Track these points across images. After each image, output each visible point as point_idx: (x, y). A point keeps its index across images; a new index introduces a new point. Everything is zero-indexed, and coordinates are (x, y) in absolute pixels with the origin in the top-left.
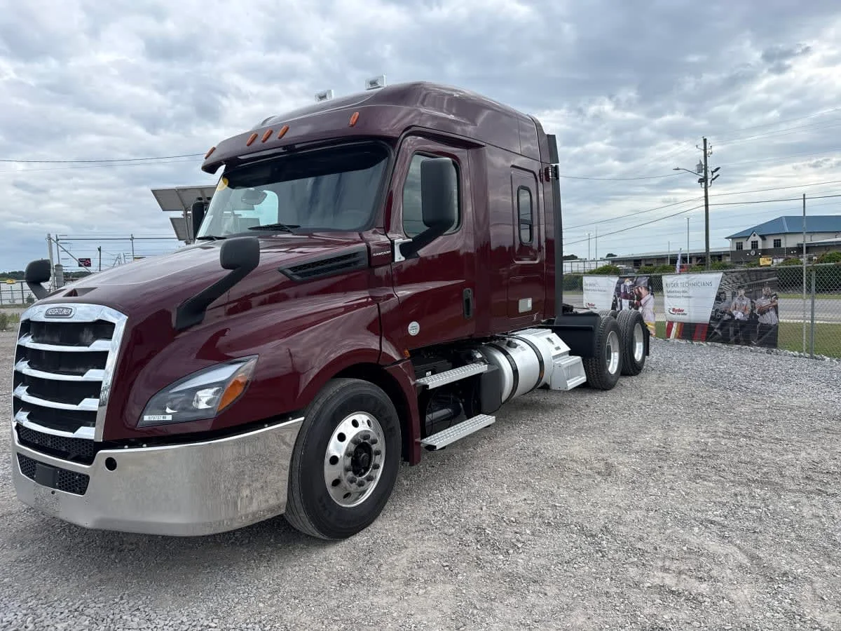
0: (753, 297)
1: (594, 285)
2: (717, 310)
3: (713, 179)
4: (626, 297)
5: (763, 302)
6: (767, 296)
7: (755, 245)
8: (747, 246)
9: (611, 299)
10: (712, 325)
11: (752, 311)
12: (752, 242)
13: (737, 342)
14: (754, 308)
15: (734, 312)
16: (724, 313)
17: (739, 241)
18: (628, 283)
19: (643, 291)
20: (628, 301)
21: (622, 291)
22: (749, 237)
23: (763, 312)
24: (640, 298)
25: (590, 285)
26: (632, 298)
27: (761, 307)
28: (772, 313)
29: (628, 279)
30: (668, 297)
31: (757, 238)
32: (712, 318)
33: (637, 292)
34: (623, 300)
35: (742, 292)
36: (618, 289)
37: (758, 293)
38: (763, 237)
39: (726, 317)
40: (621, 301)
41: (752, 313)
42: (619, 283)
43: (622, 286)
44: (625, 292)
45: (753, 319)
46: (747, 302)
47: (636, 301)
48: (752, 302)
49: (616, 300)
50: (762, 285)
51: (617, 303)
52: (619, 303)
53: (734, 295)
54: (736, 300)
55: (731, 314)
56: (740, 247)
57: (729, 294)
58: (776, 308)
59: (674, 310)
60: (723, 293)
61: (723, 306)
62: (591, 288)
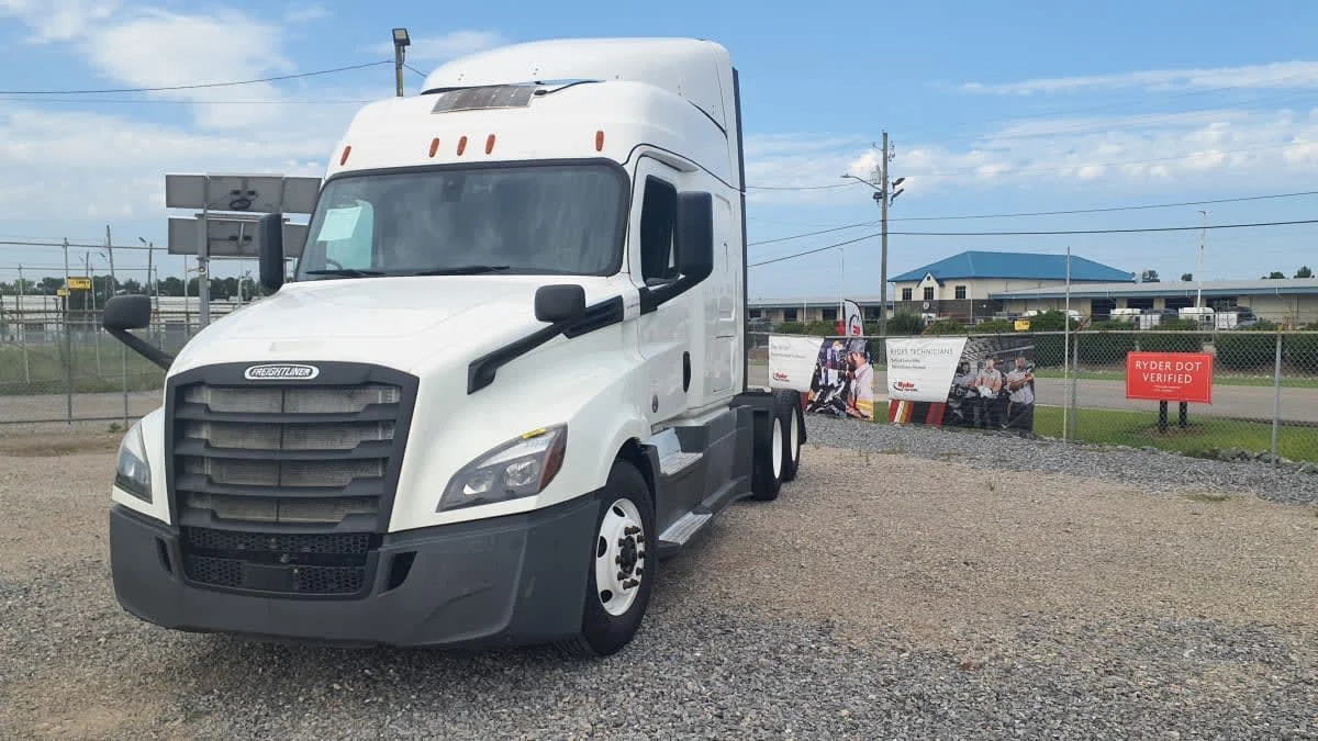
0: (1004, 370)
1: (787, 348)
2: (957, 386)
3: (895, 196)
4: (834, 367)
5: (1015, 376)
6: (1021, 369)
7: (929, 293)
8: (918, 294)
9: (812, 369)
10: (951, 404)
11: (1002, 386)
12: (925, 289)
13: (983, 426)
14: (1004, 383)
15: (980, 388)
16: (967, 389)
17: (907, 286)
18: (838, 347)
19: (858, 359)
20: (836, 372)
21: (829, 358)
22: (921, 281)
23: (1015, 388)
24: (853, 368)
25: (781, 348)
26: (842, 367)
27: (1013, 382)
28: (1027, 389)
29: (837, 342)
30: (894, 367)
31: (933, 283)
32: (950, 395)
33: (850, 361)
34: (830, 371)
35: (991, 362)
36: (822, 355)
37: (1011, 366)
38: (941, 282)
39: (970, 394)
40: (826, 371)
41: (1002, 390)
42: (825, 347)
43: (829, 351)
44: (833, 359)
45: (1003, 396)
46: (996, 375)
47: (848, 372)
48: (1003, 376)
49: (819, 370)
50: (1016, 355)
51: (820, 376)
52: (823, 375)
53: (980, 366)
54: (982, 372)
55: (976, 390)
56: (907, 294)
57: (973, 365)
58: (1031, 383)
59: (900, 384)
60: (967, 363)
61: (966, 380)
62: (783, 352)
